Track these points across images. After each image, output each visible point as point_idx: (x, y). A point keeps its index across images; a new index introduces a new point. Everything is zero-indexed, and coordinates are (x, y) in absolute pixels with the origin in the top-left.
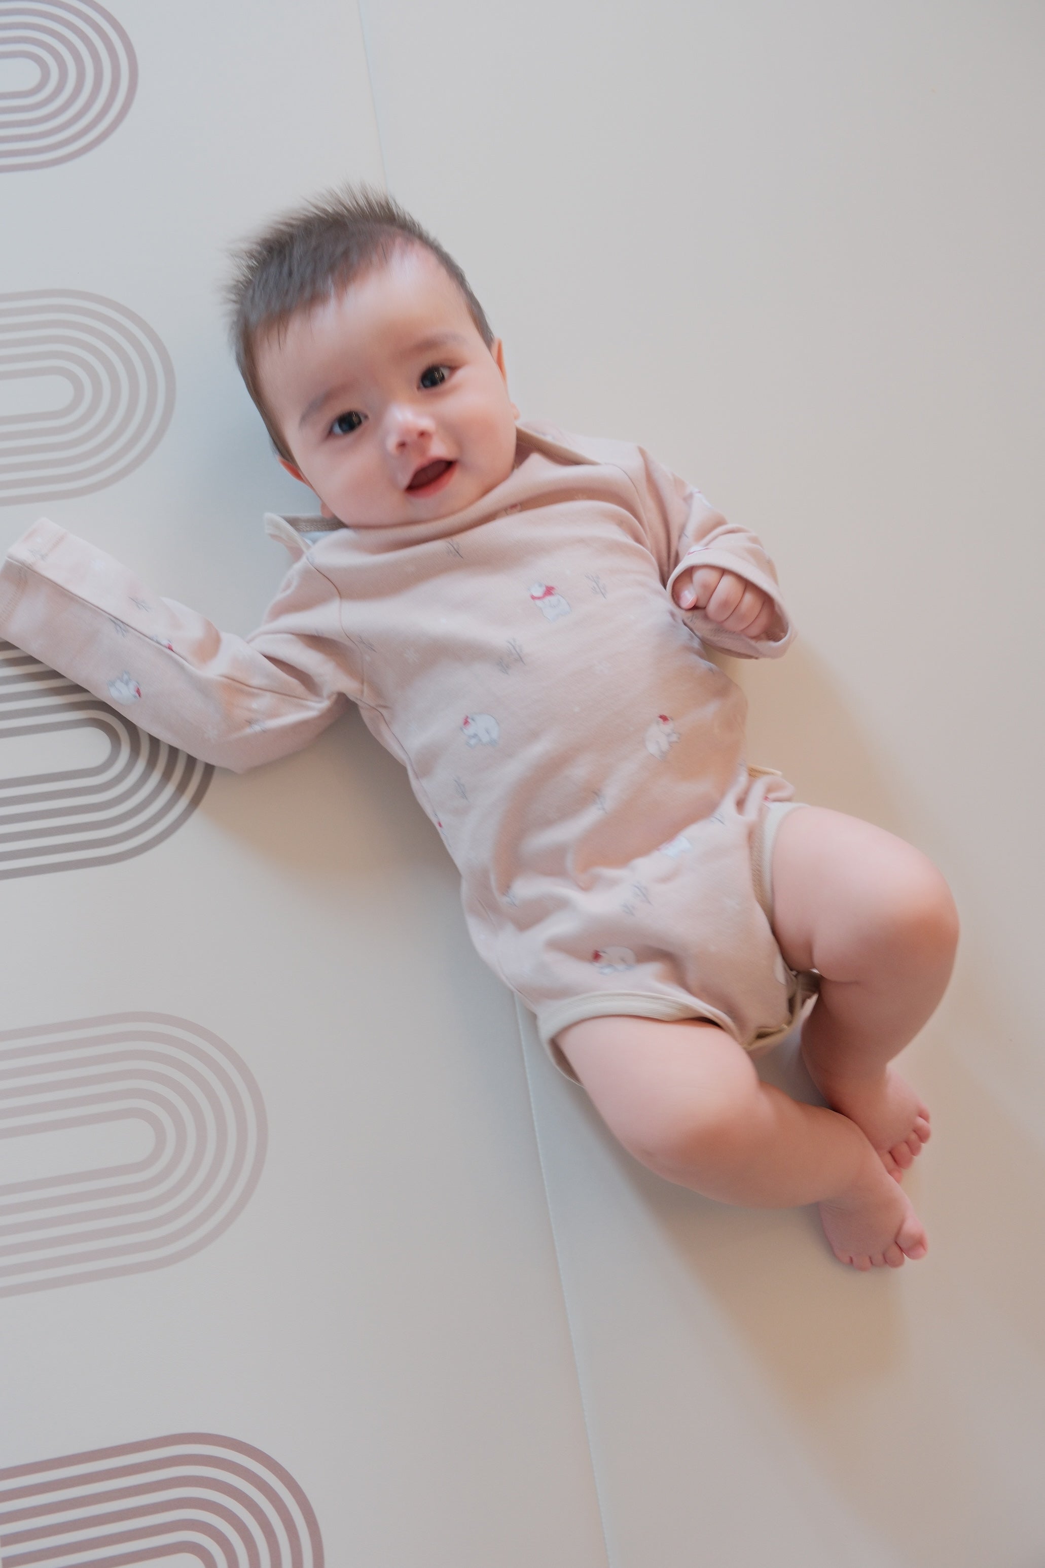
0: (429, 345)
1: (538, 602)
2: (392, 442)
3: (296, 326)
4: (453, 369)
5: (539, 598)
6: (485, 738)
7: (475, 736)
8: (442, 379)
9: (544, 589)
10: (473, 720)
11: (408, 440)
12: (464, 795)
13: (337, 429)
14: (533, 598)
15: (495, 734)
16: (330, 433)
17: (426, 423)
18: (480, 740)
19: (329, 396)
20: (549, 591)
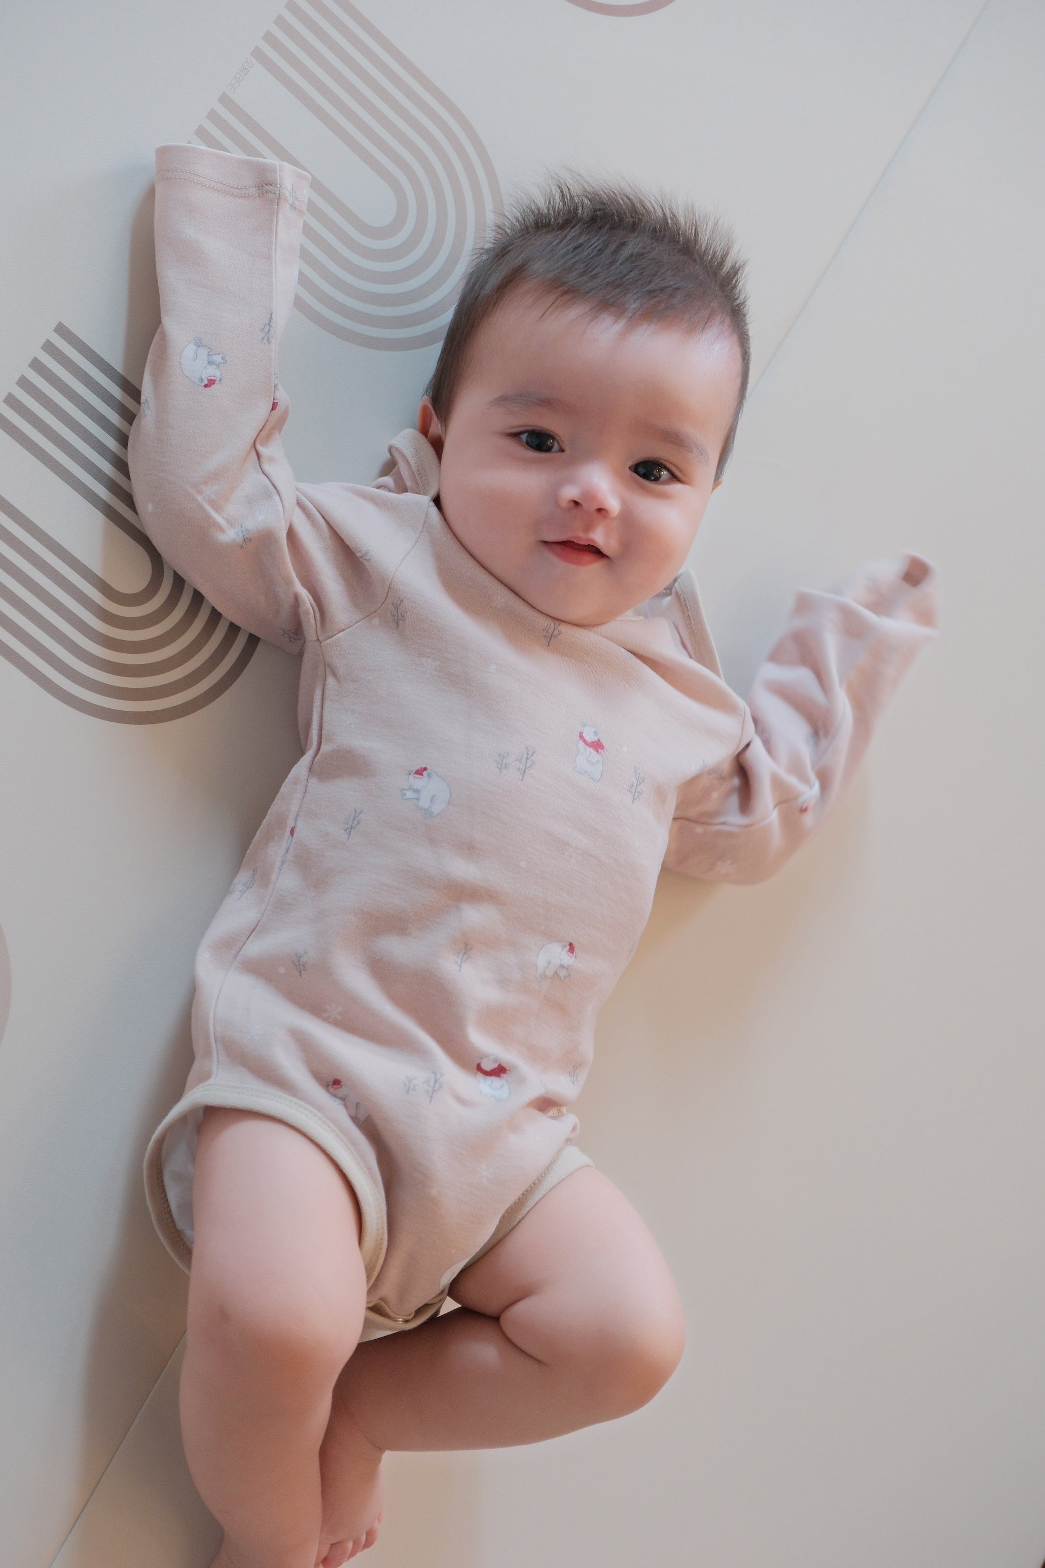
0: (676, 440)
1: (581, 743)
2: (570, 492)
3: (576, 312)
4: (675, 478)
5: (585, 741)
6: (424, 803)
7: (417, 791)
8: (657, 479)
9: (596, 739)
10: (429, 776)
11: (585, 505)
12: (349, 830)
13: (524, 437)
14: (581, 737)
15: (437, 809)
16: (515, 435)
17: (613, 505)
18: (418, 799)
19: (547, 403)
20: (597, 746)
